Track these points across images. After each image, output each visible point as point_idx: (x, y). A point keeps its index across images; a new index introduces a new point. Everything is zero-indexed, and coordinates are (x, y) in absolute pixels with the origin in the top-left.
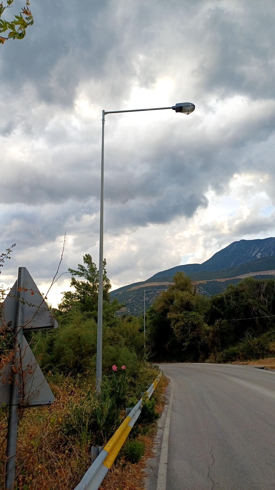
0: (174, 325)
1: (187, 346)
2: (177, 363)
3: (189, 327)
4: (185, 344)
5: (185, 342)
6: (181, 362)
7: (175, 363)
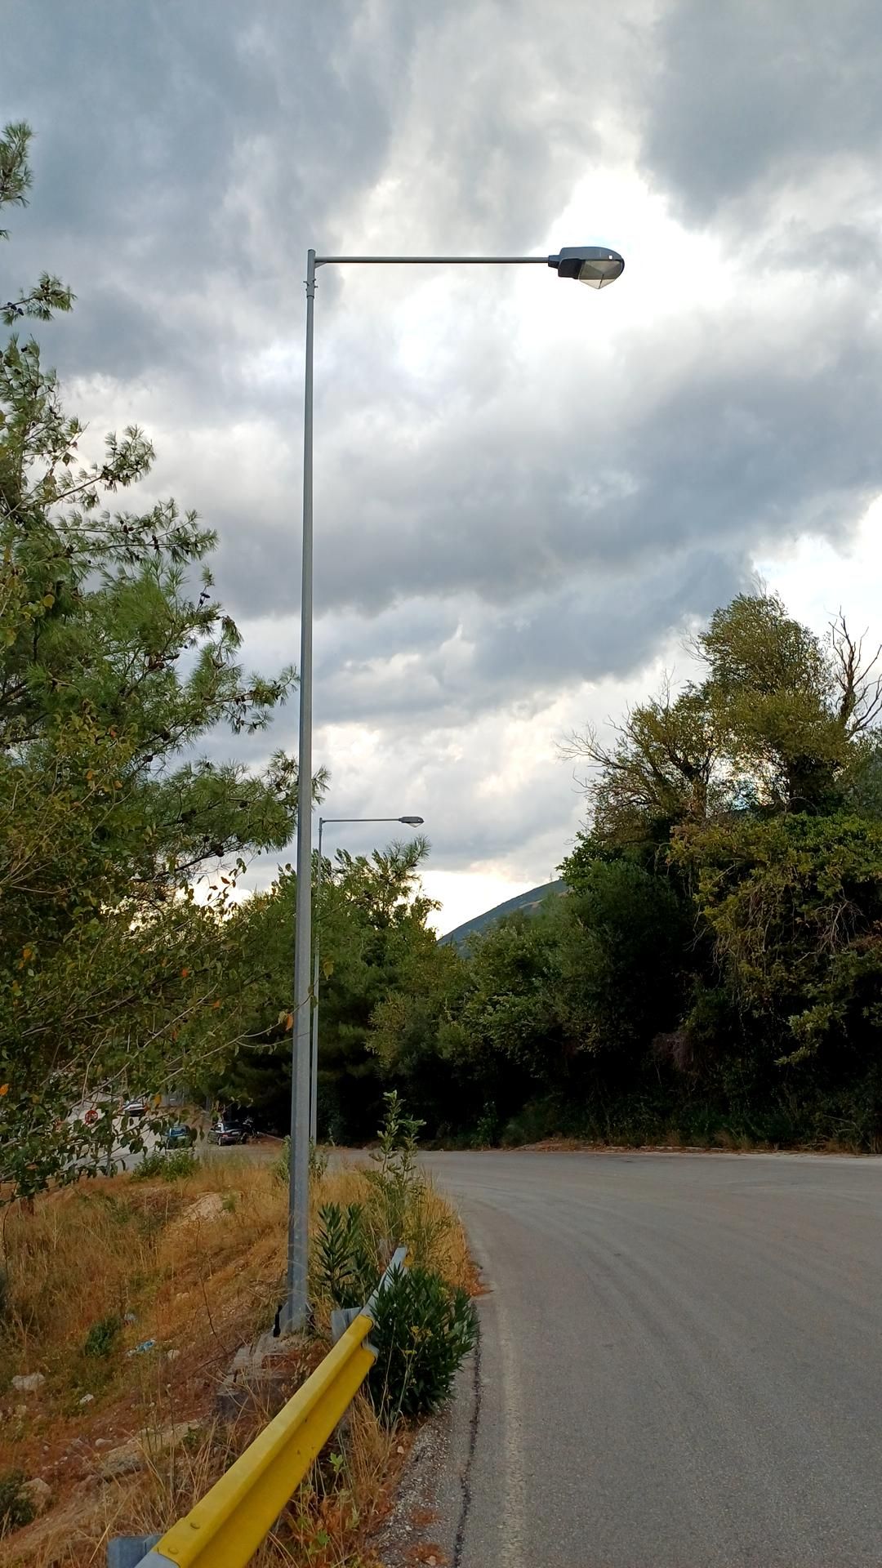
0: (720, 896)
1: (817, 1032)
2: (748, 1151)
3: (828, 902)
4: (806, 1021)
5: (800, 1004)
6: (781, 1148)
7: (736, 1148)
